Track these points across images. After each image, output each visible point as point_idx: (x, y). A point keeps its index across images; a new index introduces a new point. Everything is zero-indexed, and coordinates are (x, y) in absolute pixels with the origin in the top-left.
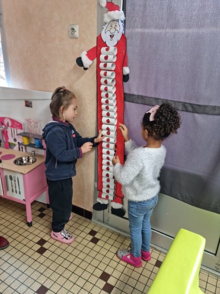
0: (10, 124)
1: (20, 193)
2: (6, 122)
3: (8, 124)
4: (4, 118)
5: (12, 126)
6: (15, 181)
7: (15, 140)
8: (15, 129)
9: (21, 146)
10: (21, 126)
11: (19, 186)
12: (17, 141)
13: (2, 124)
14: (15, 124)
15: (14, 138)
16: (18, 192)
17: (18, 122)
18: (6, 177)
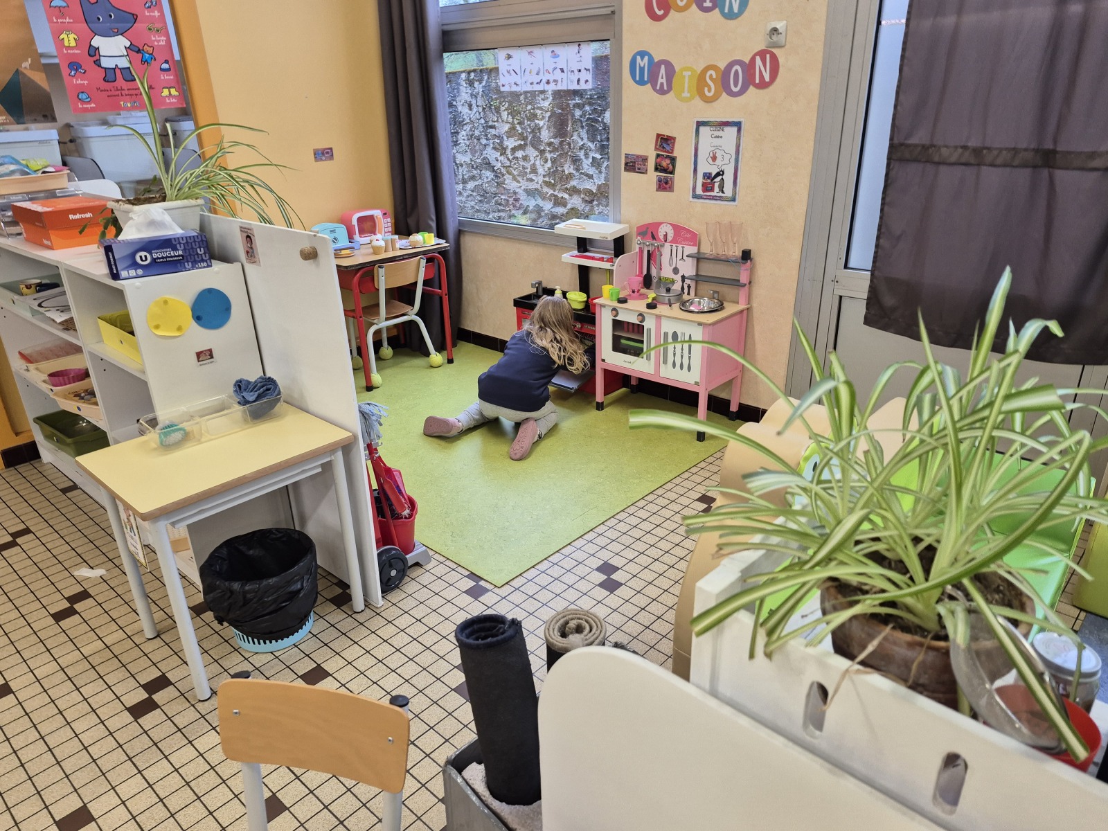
0: (670, 238)
1: (689, 369)
3: (666, 236)
4: (658, 225)
6: (683, 343)
7: (676, 271)
8: (680, 246)
9: (688, 281)
10: (694, 239)
11: (690, 353)
12: (681, 274)
13: (653, 237)
14: (682, 234)
15: (674, 266)
16: (685, 366)
17: (688, 231)
18: (666, 334)
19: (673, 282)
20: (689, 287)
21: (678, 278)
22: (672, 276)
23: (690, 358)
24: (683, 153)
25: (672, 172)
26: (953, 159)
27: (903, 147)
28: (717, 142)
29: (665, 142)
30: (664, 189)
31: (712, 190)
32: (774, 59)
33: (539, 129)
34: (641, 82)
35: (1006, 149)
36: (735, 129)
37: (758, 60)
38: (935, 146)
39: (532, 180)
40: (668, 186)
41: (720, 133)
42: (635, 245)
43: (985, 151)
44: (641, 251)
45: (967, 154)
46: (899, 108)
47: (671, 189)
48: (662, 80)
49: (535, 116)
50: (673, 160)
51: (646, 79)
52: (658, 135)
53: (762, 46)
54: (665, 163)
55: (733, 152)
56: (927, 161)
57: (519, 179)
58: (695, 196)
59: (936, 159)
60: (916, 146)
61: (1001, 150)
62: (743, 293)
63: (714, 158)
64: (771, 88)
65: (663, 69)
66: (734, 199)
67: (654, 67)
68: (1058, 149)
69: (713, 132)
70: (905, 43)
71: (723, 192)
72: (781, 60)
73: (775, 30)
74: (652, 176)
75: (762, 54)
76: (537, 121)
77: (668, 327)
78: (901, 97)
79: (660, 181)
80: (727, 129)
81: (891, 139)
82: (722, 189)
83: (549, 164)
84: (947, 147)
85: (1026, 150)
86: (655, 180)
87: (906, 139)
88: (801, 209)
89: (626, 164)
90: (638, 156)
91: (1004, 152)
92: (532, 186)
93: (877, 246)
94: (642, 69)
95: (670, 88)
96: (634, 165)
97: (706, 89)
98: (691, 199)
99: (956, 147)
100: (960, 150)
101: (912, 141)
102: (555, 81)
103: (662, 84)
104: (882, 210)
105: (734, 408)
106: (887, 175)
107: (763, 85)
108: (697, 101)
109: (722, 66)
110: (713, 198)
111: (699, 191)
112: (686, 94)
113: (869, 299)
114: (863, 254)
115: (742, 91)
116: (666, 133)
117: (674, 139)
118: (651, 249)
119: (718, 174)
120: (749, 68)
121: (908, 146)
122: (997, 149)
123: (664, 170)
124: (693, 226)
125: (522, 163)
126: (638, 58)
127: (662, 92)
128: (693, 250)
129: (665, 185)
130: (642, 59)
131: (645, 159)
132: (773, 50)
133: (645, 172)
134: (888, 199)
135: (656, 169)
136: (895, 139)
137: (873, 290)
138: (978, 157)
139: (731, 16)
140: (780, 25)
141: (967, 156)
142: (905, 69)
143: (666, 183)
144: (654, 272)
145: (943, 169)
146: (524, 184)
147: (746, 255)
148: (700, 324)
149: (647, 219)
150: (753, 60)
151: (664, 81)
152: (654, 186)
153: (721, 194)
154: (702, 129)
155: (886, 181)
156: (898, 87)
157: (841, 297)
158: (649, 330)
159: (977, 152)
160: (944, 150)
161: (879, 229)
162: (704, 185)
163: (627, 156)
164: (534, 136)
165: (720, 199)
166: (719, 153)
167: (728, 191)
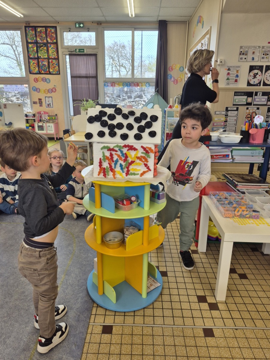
0: (43, 113)
2: (42, 113)
4: (41, 112)
5: (44, 114)
6: (50, 127)
7: (45, 118)
9: (47, 120)
11: (52, 128)
13: (40, 114)
17: (46, 112)
18: (47, 126)
25: (42, 104)
29: (40, 99)
32: (55, 89)
34: (34, 91)
37: (53, 89)
44: (38, 116)
47: (42, 106)
50: (42, 102)
53: (54, 87)
54: (40, 103)
55: (51, 101)
62: (57, 120)
63: (49, 102)
64: (56, 92)
65: (38, 89)
66: (53, 107)
67: (36, 89)
69: (48, 98)
74: (38, 104)
75: (54, 88)
79: (40, 105)
80: (50, 98)
82: (51, 106)
90: (35, 102)
94: (34, 89)
95: (40, 92)
97: (46, 92)
98: (46, 108)
102: (17, 90)
105: (58, 138)
106: (73, 103)
107: (54, 92)
108: (45, 94)
109: (48, 89)
110: (49, 107)
111: (47, 106)
112: (43, 93)
115: (51, 93)
116: (40, 98)
119: (50, 104)
120: (52, 90)
121: (75, 99)
127: (38, 92)
128: (48, 115)
130: (34, 87)
131: (37, 102)
136: (73, 98)
139: (48, 83)
140: (56, 85)
147: (56, 115)
148: (53, 124)
149: (39, 111)
150: (52, 89)
154: (46, 98)
157: (71, 119)
158: (44, 126)
163: (33, 102)
165: (51, 107)
166: (49, 101)
167: (52, 106)
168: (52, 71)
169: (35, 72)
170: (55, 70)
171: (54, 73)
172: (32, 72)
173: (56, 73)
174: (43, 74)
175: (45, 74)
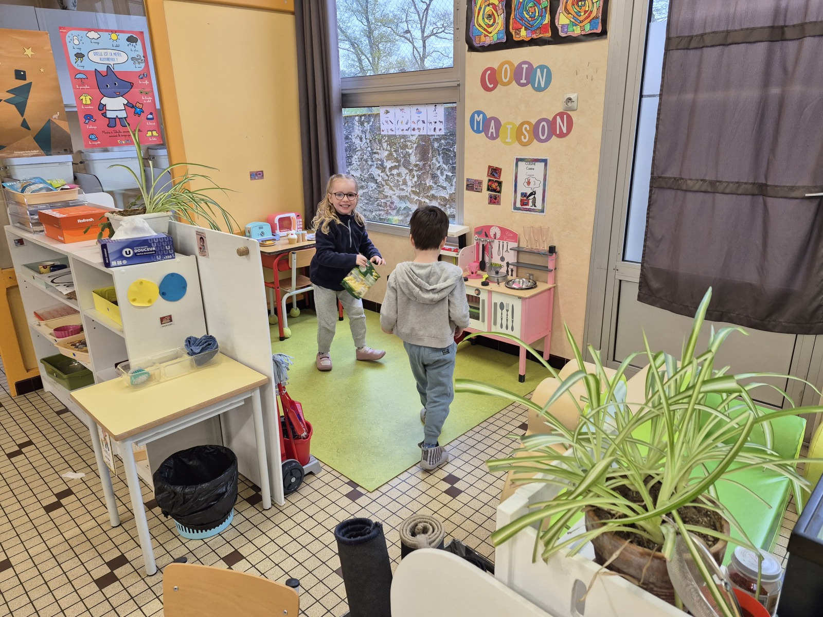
1: (512, 329)
3: (495, 235)
4: (490, 227)
5: (501, 238)
6: (507, 311)
7: (502, 259)
8: (505, 242)
9: (511, 267)
10: (515, 237)
11: (513, 318)
12: (506, 261)
13: (487, 236)
14: (507, 234)
15: (501, 256)
16: (510, 327)
17: (512, 232)
18: (495, 304)
19: (501, 267)
20: (512, 271)
21: (504, 264)
22: (499, 262)
23: (513, 321)
24: (506, 178)
25: (499, 192)
26: (696, 188)
27: (660, 179)
28: (531, 172)
29: (494, 172)
30: (494, 203)
31: (527, 204)
32: (570, 119)
33: (409, 155)
34: (478, 131)
35: (732, 182)
36: (543, 164)
38: (682, 179)
39: (403, 190)
40: (496, 201)
41: (532, 166)
42: (473, 240)
43: (718, 184)
44: (478, 244)
45: (705, 184)
46: (656, 153)
48: (492, 130)
49: (406, 146)
50: (500, 183)
51: (481, 129)
52: (490, 167)
53: (560, 109)
55: (541, 178)
56: (678, 189)
57: (394, 188)
58: (516, 208)
59: (684, 188)
60: (670, 178)
61: (729, 183)
62: (550, 276)
63: (529, 183)
64: (567, 137)
65: (493, 123)
66: (542, 211)
67: (487, 121)
68: (769, 183)
69: (527, 166)
70: (659, 110)
71: (535, 206)
72: (574, 119)
73: (570, 99)
74: (486, 194)
75: (561, 115)
76: (407, 150)
77: (497, 299)
78: (658, 146)
79: (491, 197)
80: (537, 164)
81: (652, 173)
82: (534, 204)
83: (416, 179)
84: (691, 180)
85: (746, 183)
86: (487, 196)
87: (662, 173)
88: (590, 219)
89: (467, 185)
90: (475, 180)
91: (731, 185)
92: (403, 194)
93: (645, 246)
94: (478, 123)
95: (497, 136)
96: (473, 186)
97: (523, 137)
98: (513, 210)
99: (698, 180)
100: (700, 183)
101: (667, 175)
102: (419, 129)
103: (492, 133)
104: (647, 221)
105: (546, 358)
106: (650, 197)
107: (562, 135)
108: (517, 145)
109: (534, 121)
110: (528, 210)
111: (518, 205)
112: (509, 140)
113: (640, 283)
114: (635, 251)
115: (548, 139)
116: (495, 165)
117: (501, 169)
118: (485, 243)
119: (531, 194)
120: (552, 124)
121: (665, 178)
122: (726, 182)
123: (494, 190)
124: (515, 229)
125: (396, 178)
126: (476, 115)
127: (492, 138)
128: (515, 245)
129: (494, 200)
130: (478, 116)
131: (480, 183)
132: (568, 112)
133: (481, 191)
134: (651, 214)
135: (488, 189)
136: (655, 173)
137: (643, 276)
138: (713, 187)
139: (539, 89)
140: (573, 96)
141: (705, 187)
142: (660, 127)
143: (496, 199)
144: (487, 259)
145: (689, 195)
146: (398, 192)
147: (552, 250)
148: (520, 298)
150: (555, 118)
151: (494, 131)
152: (487, 201)
153: (533, 207)
154: (520, 163)
155: (649, 202)
156: (656, 139)
157: (620, 281)
158: (483, 301)
159: (713, 183)
160: (689, 182)
161: (646, 235)
162: (521, 200)
164: (405, 160)
165: (534, 211)
166: (532, 181)
167: (539, 206)
168: (567, 22)
169: (487, 41)
170: (581, 19)
171: (577, 31)
172: (476, 44)
173: (588, 29)
174: (521, 44)
175: (533, 42)
